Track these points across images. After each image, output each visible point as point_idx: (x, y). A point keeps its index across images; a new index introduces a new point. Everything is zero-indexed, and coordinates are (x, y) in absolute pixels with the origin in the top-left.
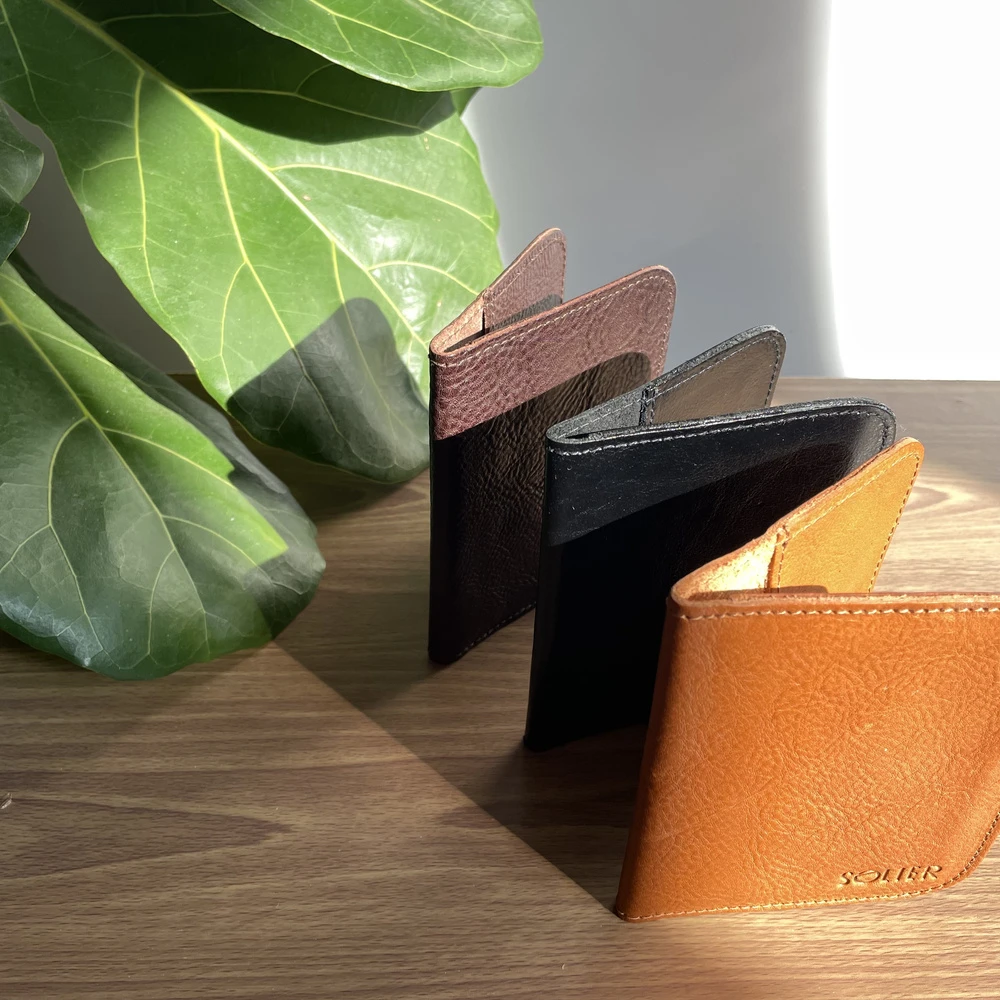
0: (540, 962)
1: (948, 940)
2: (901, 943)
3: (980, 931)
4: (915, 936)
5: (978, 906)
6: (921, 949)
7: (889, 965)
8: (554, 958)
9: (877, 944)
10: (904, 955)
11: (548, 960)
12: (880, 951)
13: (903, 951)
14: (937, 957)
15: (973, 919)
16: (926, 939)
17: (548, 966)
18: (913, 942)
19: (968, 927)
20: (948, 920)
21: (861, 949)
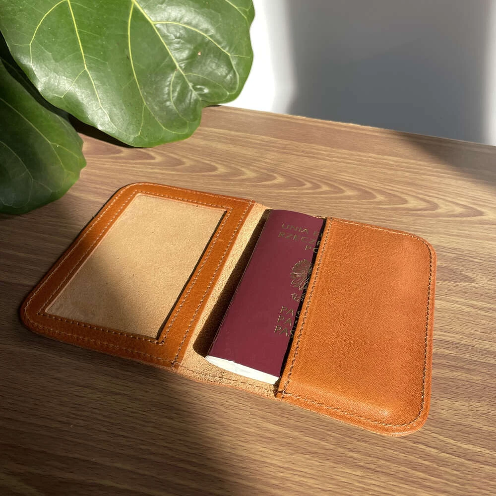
0: (60, 419)
1: (333, 482)
2: (299, 473)
3: (359, 482)
4: (311, 471)
5: (367, 465)
6: (311, 482)
7: (282, 485)
8: (69, 419)
9: (281, 470)
10: (296, 482)
11: (65, 419)
12: (282, 475)
13: (297, 479)
14: (319, 490)
15: (359, 473)
16: (318, 476)
17: (64, 423)
18: (307, 475)
19: (353, 477)
20: (340, 468)
21: (269, 469)
